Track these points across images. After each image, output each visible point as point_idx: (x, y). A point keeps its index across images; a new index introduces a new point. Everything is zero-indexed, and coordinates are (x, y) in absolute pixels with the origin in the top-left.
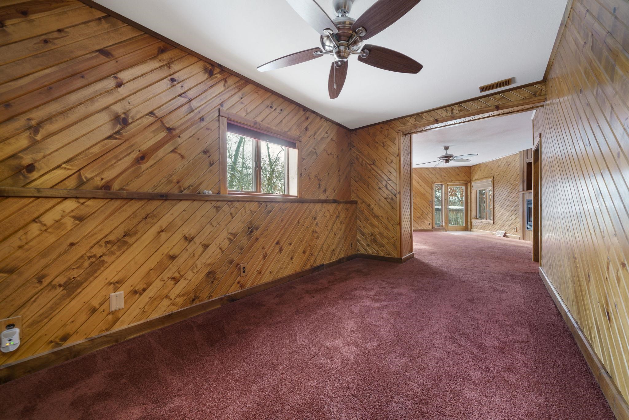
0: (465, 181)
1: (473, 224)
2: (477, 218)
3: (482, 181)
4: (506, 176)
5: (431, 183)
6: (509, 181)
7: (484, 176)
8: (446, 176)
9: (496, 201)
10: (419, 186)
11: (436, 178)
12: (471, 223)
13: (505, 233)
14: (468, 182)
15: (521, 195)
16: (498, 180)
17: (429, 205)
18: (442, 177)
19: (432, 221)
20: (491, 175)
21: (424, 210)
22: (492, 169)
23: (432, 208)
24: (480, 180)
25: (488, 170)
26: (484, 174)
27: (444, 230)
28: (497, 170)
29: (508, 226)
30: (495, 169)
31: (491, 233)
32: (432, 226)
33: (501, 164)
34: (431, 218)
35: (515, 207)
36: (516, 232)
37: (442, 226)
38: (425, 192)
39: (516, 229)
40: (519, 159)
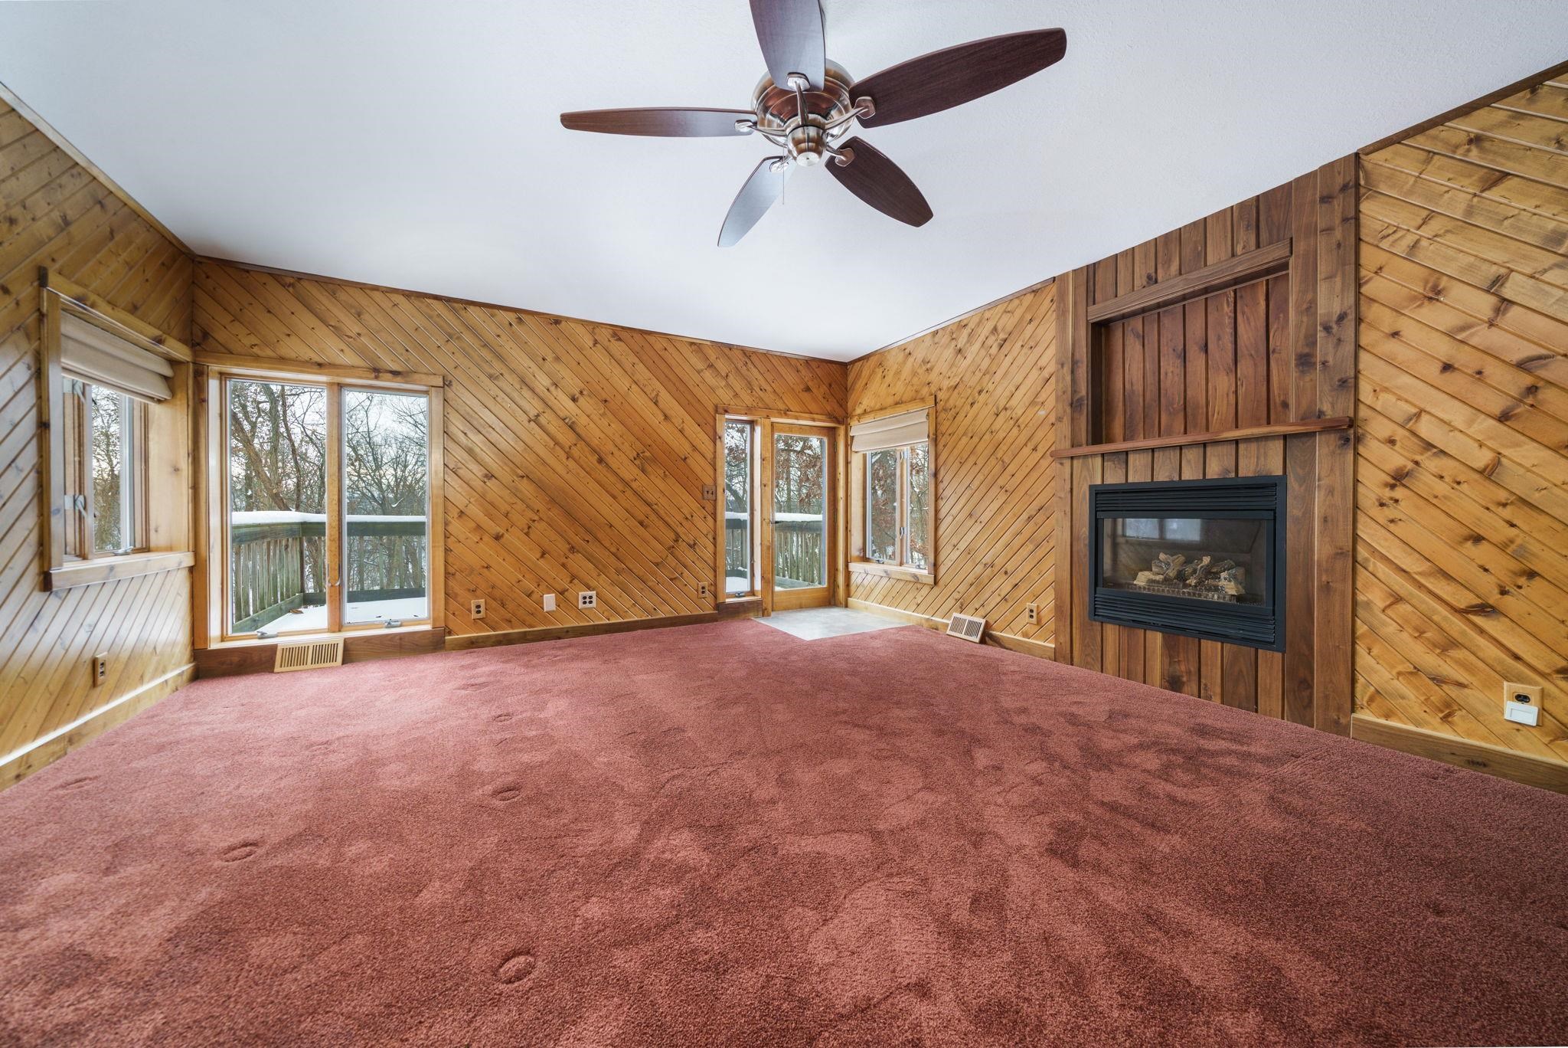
0: (832, 417)
1: (855, 579)
2: (867, 559)
3: (887, 414)
5: (711, 409)
6: (1005, 409)
7: (897, 398)
8: (768, 388)
9: (946, 495)
10: (661, 418)
11: (731, 394)
12: (848, 574)
13: (987, 625)
14: (839, 422)
15: (1062, 464)
16: (957, 410)
17: (704, 508)
18: (752, 390)
19: (715, 576)
20: (925, 391)
21: (680, 530)
22: (929, 366)
23: (715, 521)
24: (882, 412)
25: (915, 374)
26: (899, 388)
27: (758, 611)
28: (950, 368)
29: (999, 599)
30: (942, 366)
31: (923, 621)
32: (716, 597)
33: (968, 341)
34: (709, 562)
35: (1030, 518)
36: (1037, 628)
37: (752, 593)
38: (687, 447)
39: (1038, 614)
40: (1052, 309)
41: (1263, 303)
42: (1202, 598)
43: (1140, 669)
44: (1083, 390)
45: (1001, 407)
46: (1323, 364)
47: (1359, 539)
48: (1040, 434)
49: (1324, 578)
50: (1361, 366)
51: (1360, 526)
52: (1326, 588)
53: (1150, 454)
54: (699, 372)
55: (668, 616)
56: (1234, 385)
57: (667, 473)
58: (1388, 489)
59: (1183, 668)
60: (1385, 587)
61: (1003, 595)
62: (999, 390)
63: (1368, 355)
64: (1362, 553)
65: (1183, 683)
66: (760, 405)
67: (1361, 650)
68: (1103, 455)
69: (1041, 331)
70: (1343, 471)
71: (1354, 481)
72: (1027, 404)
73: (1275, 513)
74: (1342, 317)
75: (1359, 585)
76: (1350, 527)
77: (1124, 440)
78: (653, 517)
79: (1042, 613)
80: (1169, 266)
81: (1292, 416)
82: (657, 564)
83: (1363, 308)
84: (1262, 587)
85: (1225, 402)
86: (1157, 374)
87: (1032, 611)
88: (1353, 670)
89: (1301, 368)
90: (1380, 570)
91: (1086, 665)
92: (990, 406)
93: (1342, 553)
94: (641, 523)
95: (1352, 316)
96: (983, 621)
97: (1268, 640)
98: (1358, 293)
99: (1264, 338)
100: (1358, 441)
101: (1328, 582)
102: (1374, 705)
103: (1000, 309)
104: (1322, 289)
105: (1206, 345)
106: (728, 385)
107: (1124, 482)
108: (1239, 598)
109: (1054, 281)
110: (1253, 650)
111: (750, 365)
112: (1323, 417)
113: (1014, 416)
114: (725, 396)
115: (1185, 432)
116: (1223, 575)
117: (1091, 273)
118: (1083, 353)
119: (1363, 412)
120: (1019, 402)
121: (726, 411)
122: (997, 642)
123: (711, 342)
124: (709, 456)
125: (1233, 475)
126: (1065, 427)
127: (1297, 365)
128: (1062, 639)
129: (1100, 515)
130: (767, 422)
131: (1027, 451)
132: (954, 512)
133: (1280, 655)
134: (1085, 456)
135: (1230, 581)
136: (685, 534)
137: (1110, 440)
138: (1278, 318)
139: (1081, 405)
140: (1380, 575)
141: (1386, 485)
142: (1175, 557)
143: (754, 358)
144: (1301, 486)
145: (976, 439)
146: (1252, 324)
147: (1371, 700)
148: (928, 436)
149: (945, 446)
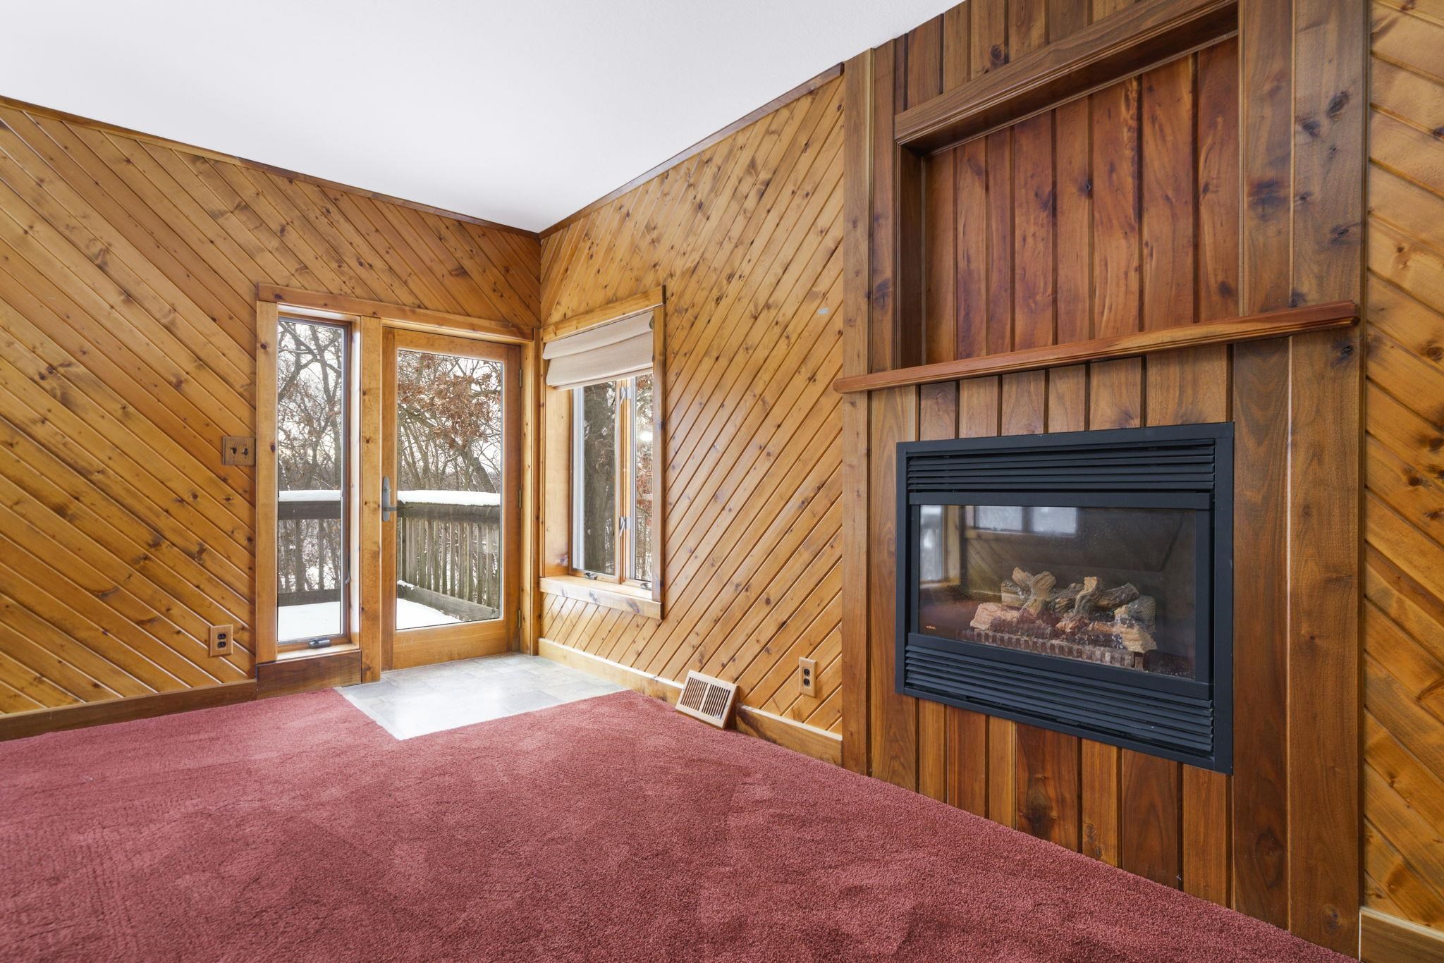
0: (508, 325)
1: (551, 606)
2: (570, 571)
3: (596, 322)
4: (746, 268)
5: (245, 290)
6: (768, 306)
7: (610, 292)
8: (378, 264)
9: (679, 460)
10: (117, 299)
11: (293, 266)
12: (539, 597)
13: (739, 696)
14: (522, 334)
15: (853, 404)
16: (696, 310)
17: (225, 480)
18: (340, 262)
19: (252, 613)
20: (649, 279)
21: (164, 523)
22: (655, 234)
23: (252, 503)
24: (588, 317)
25: (635, 249)
26: (613, 275)
27: (351, 674)
28: (687, 237)
29: (757, 648)
30: (673, 235)
31: (645, 684)
32: (253, 651)
33: (712, 190)
34: (238, 584)
35: (806, 503)
36: (815, 703)
37: (346, 638)
38: (184, 362)
39: (817, 677)
40: (840, 123)
41: (1187, 99)
42: (1085, 659)
43: (979, 788)
44: (887, 270)
45: (761, 303)
46: (1303, 198)
47: (1368, 550)
48: (820, 351)
49: (1305, 630)
50: (1374, 202)
51: (1371, 525)
52: (1308, 649)
53: (996, 383)
54: (214, 216)
55: (131, 696)
56: (1136, 256)
57: (131, 409)
58: (1426, 451)
59: (1052, 792)
60: (1421, 650)
61: (763, 642)
62: (760, 271)
63: (1387, 177)
64: (1377, 580)
65: (1052, 821)
66: (358, 291)
67: (1376, 777)
68: (919, 387)
69: (822, 163)
70: (1340, 411)
71: (1360, 433)
72: (801, 299)
73: (1212, 497)
74: (1338, 105)
75: (1371, 644)
76: (1354, 528)
77: (956, 358)
78: (92, 496)
79: (823, 677)
80: (1029, 29)
81: (1243, 306)
82: (103, 595)
83: (1377, 84)
84: (1189, 640)
85: (1123, 289)
86: (1008, 239)
87: (807, 672)
88: (1362, 816)
89: (1260, 210)
90: (1411, 616)
91: (891, 776)
92: (745, 301)
93: (1338, 580)
94: (61, 510)
95: (1356, 100)
96: (732, 687)
97: (1199, 746)
98: (1370, 54)
99: (1189, 159)
100: (1368, 354)
101: (1312, 638)
102: (1402, 892)
103: (760, 128)
104: (1302, 47)
105: (1090, 181)
106: (287, 249)
107: (952, 437)
108: (1146, 658)
109: (842, 72)
110: (1174, 764)
111: (335, 214)
112: (1301, 305)
113: (780, 319)
114: (278, 269)
115: (1055, 342)
116: (1120, 613)
117: (901, 54)
118: (887, 201)
119: (1378, 294)
120: (789, 294)
121: (279, 298)
122: (754, 725)
123: (242, 160)
124: (240, 380)
125: (1136, 423)
126: (858, 339)
127: (1252, 206)
128: (853, 727)
129: (915, 498)
130: (376, 326)
131: (800, 380)
132: (691, 492)
133: (1219, 778)
134: (891, 389)
135: (1131, 626)
136: (174, 530)
137: (932, 360)
138: (1213, 125)
139: (884, 296)
140: (1412, 625)
141: (1423, 441)
142: (1040, 576)
143: (345, 203)
144: (1259, 443)
145: (723, 362)
146: (1170, 138)
147: (1397, 880)
148: (654, 359)
149: (678, 375)
